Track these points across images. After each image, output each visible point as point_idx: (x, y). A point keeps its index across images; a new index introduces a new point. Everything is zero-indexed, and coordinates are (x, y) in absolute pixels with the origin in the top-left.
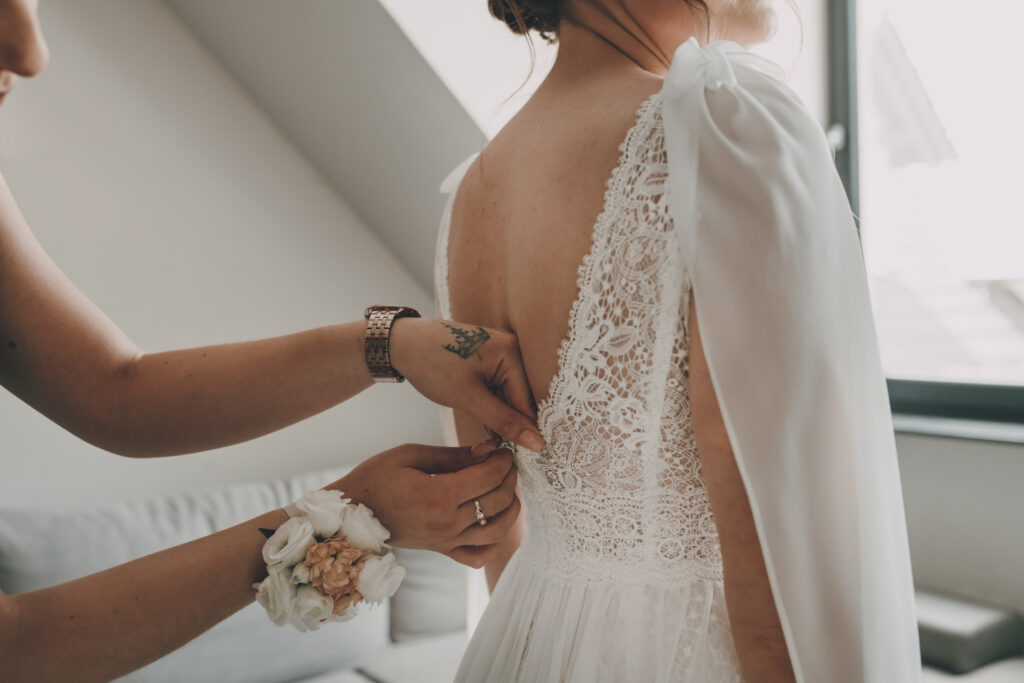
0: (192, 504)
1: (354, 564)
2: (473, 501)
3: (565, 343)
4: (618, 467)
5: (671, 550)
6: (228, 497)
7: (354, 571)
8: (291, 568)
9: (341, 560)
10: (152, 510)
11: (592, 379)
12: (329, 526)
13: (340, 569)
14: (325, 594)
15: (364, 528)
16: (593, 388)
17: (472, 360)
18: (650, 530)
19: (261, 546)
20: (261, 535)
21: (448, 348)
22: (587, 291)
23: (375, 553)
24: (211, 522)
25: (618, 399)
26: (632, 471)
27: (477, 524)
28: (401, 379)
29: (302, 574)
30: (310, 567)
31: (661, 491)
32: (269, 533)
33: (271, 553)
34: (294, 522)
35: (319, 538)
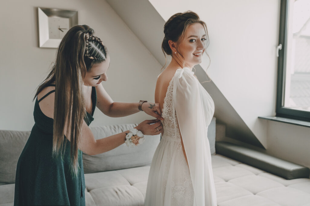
0: (118, 127)
1: (138, 139)
2: (157, 128)
3: (163, 109)
4: (171, 125)
5: (178, 137)
6: (126, 126)
7: (138, 140)
8: (130, 139)
9: (136, 139)
10: (110, 128)
11: (167, 114)
12: (135, 134)
13: (136, 140)
14: (134, 143)
15: (140, 134)
16: (167, 115)
17: (152, 109)
18: (176, 134)
19: (126, 136)
20: (126, 134)
21: (149, 107)
22: (165, 102)
23: (141, 137)
24: (122, 131)
25: (170, 117)
26: (173, 126)
27: (158, 131)
28: (143, 111)
29: (131, 140)
30: (132, 139)
31: (177, 129)
32: (127, 134)
33: (127, 137)
34: (130, 133)
35: (133, 135)
